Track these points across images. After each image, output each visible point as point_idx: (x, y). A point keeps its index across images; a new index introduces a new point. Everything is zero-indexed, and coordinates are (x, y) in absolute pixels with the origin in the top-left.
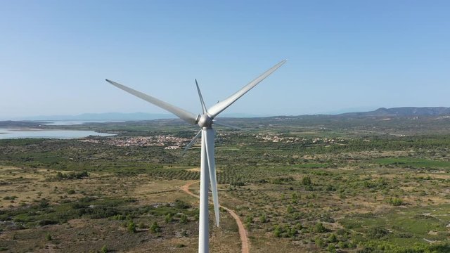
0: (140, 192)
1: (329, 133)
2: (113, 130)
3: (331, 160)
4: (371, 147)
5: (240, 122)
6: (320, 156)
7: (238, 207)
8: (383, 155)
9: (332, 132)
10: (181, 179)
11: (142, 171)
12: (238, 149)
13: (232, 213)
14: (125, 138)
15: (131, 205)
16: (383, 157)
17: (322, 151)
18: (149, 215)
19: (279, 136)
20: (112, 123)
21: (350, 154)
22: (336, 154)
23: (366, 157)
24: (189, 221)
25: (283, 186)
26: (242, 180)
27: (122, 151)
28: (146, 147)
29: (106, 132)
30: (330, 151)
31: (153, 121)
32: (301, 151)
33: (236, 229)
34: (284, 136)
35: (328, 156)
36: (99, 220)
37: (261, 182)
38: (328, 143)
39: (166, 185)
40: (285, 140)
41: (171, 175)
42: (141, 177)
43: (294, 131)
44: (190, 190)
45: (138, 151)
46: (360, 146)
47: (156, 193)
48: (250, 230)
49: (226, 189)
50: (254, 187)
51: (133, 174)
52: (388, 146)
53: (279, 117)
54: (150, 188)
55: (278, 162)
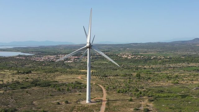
0: (58, 79)
1: (162, 53)
2: (32, 52)
3: (159, 68)
4: (184, 61)
5: (109, 47)
6: (154, 66)
7: (103, 84)
8: (190, 65)
9: (164, 53)
10: (77, 74)
11: (57, 71)
12: (107, 63)
13: (101, 86)
14: (40, 56)
15: (56, 83)
16: (190, 67)
17: (156, 63)
18: (64, 86)
19: (132, 55)
20: (31, 47)
21: (171, 65)
22: (163, 65)
23: (180, 67)
24: (82, 88)
25: (126, 77)
26: (107, 75)
27: (41, 63)
28: (53, 61)
29: (28, 53)
30: (160, 63)
31: (56, 46)
32: (144, 63)
33: (102, 90)
34: (135, 55)
35: (158, 66)
36: (44, 88)
37: (116, 75)
38: (160, 59)
39: (70, 77)
40: (135, 58)
41: (72, 73)
42: (57, 73)
43: (142, 52)
44: (81, 78)
45: (49, 63)
46: (178, 60)
47: (66, 79)
48: (107, 91)
49: (98, 78)
50: (112, 77)
51: (53, 72)
52: (193, 60)
53: (134, 44)
54: (62, 77)
55: (129, 69)
